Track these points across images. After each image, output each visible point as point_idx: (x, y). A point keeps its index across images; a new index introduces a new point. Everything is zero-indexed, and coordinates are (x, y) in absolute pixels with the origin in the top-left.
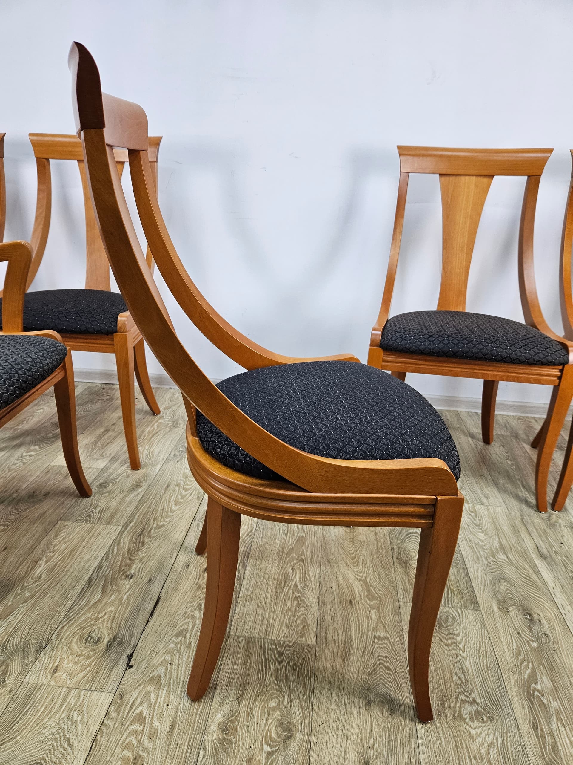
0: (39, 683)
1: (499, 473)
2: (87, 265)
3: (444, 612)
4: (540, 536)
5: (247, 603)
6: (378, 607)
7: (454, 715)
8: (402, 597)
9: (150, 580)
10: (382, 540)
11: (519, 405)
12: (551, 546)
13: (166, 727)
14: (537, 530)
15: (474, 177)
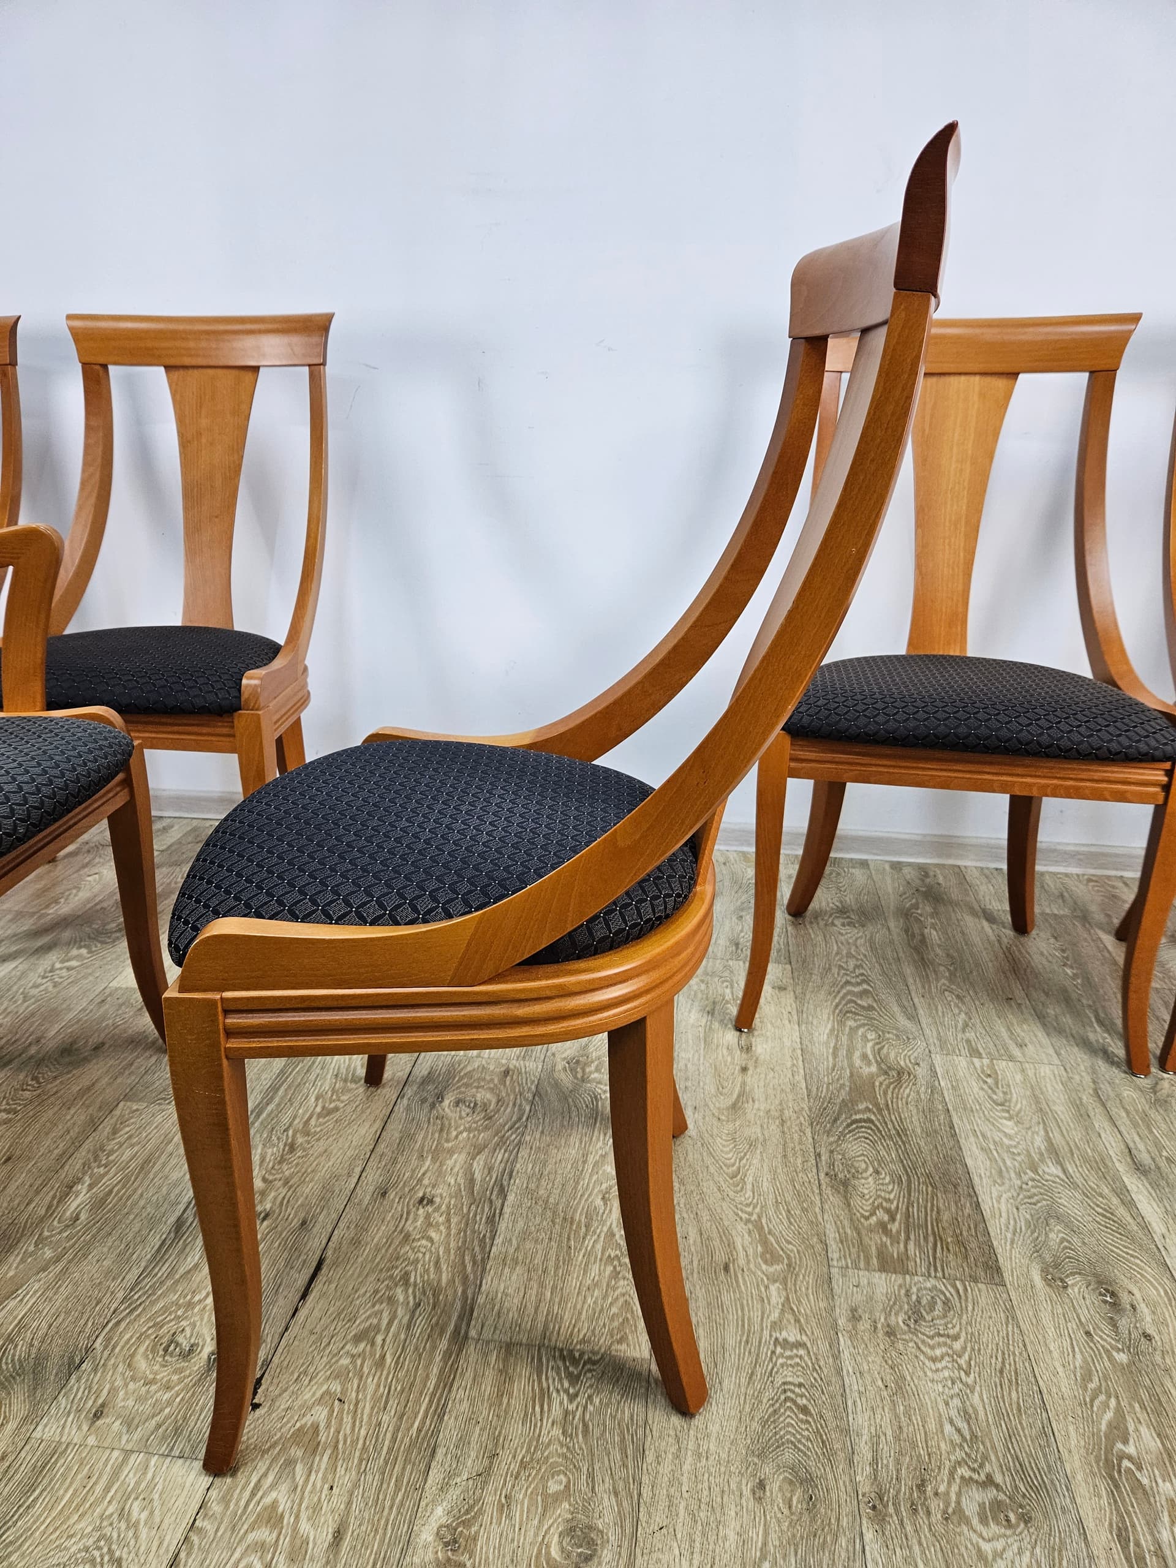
0: (63, 1440)
1: (1047, 994)
2: (186, 577)
3: (925, 1288)
4: (1135, 1125)
5: (507, 1270)
6: (785, 1278)
7: (945, 1512)
8: (836, 1256)
9: (304, 1223)
10: (796, 1137)
11: (1091, 853)
12: (1159, 1147)
13: (326, 1536)
14: (1128, 1113)
15: (977, 378)
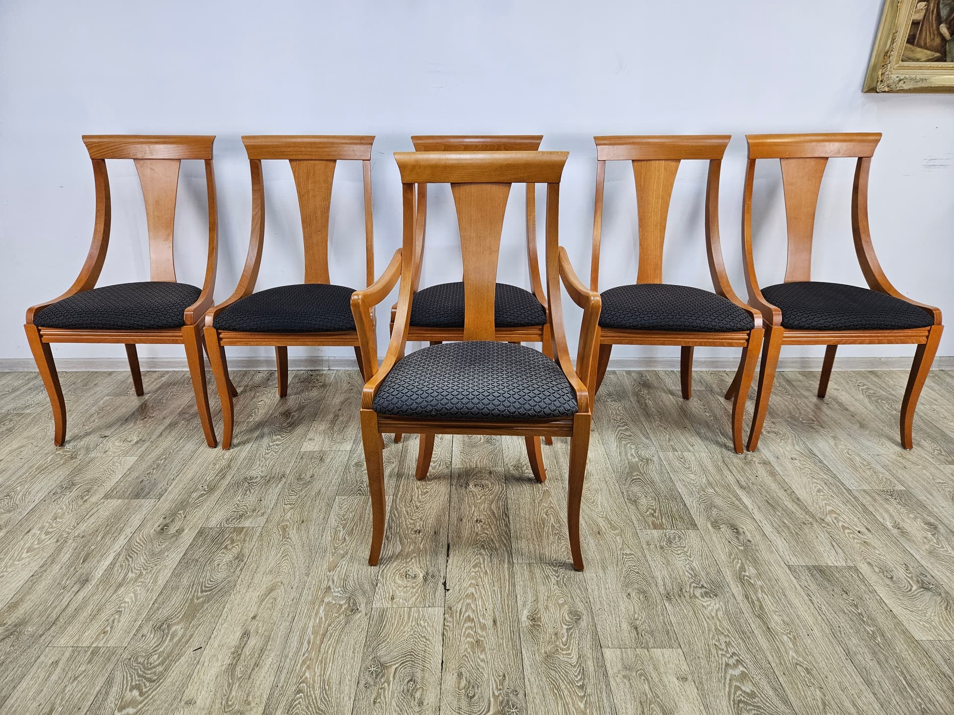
0: (384, 607)
1: (700, 424)
3: (671, 533)
4: (739, 472)
7: (690, 596)
8: (637, 526)
9: (435, 533)
10: (613, 487)
12: (748, 479)
13: (491, 623)
14: (736, 468)
